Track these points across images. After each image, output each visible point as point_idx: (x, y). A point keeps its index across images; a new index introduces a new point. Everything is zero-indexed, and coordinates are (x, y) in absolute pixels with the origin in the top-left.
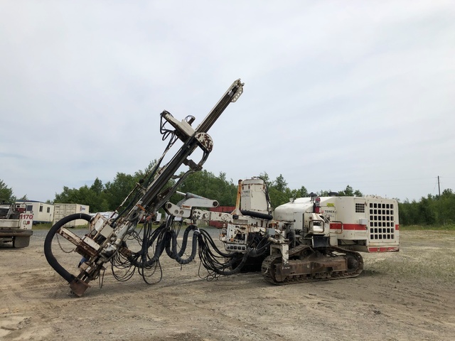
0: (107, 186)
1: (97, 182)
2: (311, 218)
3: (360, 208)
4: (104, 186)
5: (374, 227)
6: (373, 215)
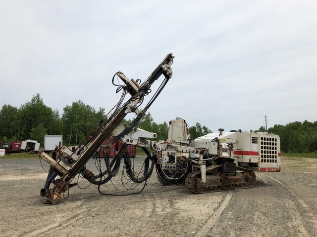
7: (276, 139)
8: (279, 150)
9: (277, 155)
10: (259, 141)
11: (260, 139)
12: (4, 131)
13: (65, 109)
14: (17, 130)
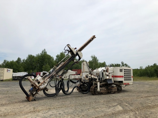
0: (23, 61)
1: (19, 59)
2: (106, 74)
3: (121, 71)
4: (22, 61)
5: (125, 77)
6: (125, 73)
7: (131, 70)
8: (132, 75)
9: (131, 77)
10: (123, 71)
11: (124, 70)
12: (30, 67)
13: (57, 56)
14: (36, 67)
